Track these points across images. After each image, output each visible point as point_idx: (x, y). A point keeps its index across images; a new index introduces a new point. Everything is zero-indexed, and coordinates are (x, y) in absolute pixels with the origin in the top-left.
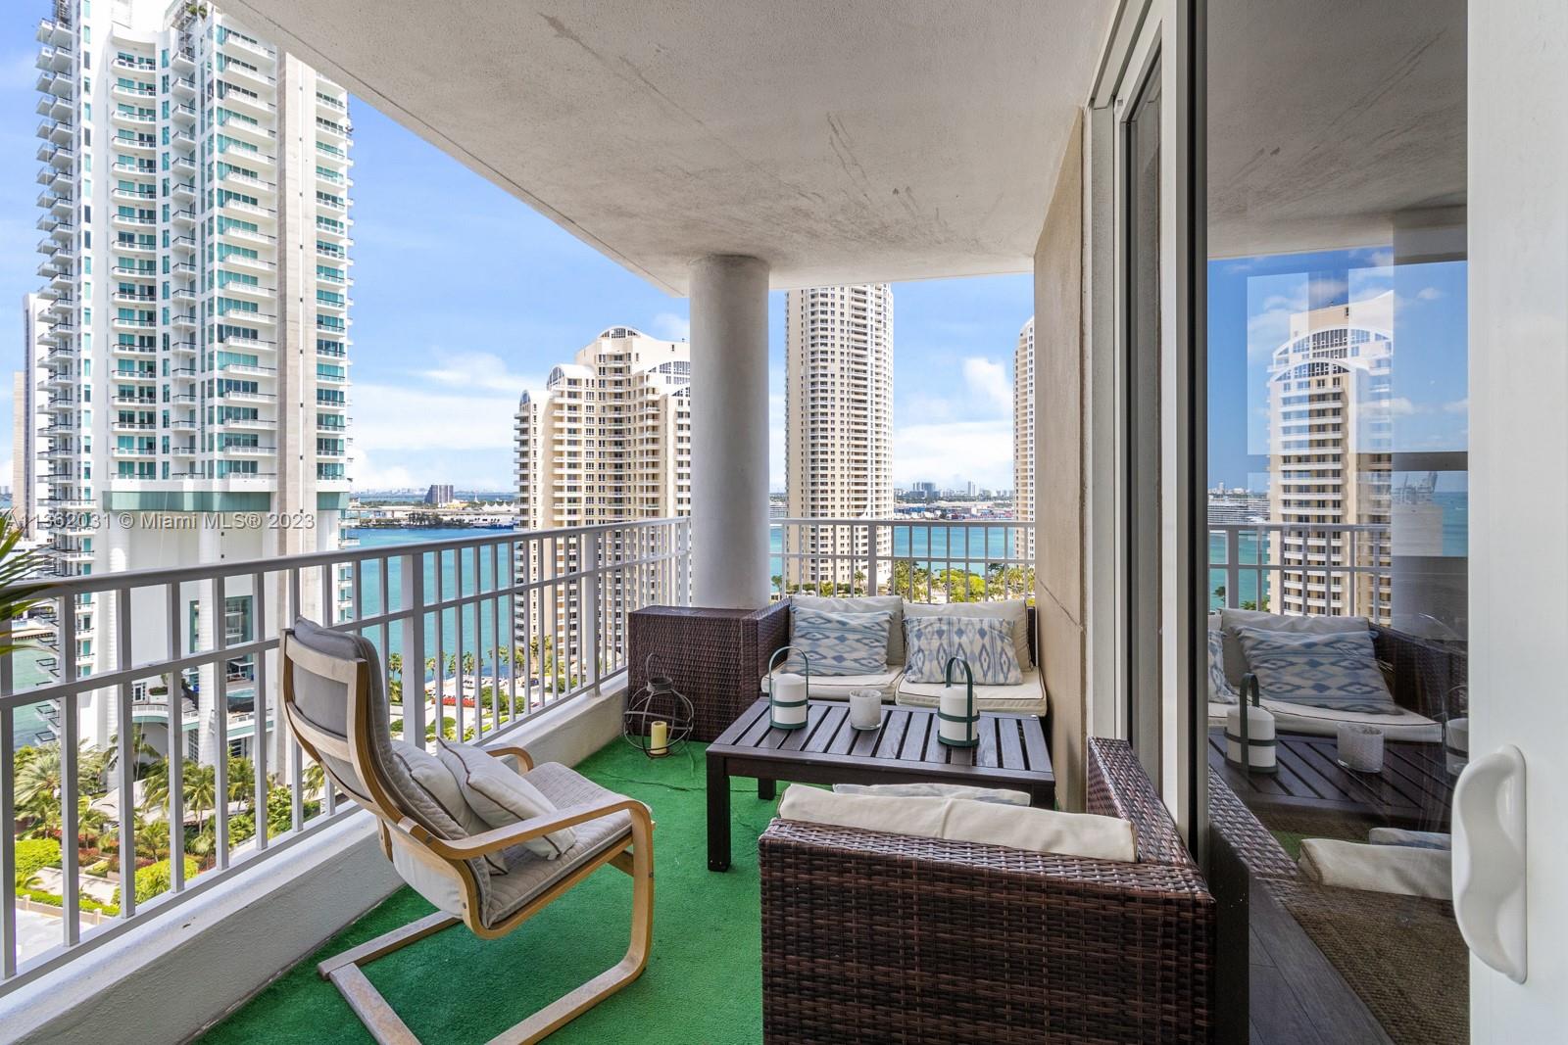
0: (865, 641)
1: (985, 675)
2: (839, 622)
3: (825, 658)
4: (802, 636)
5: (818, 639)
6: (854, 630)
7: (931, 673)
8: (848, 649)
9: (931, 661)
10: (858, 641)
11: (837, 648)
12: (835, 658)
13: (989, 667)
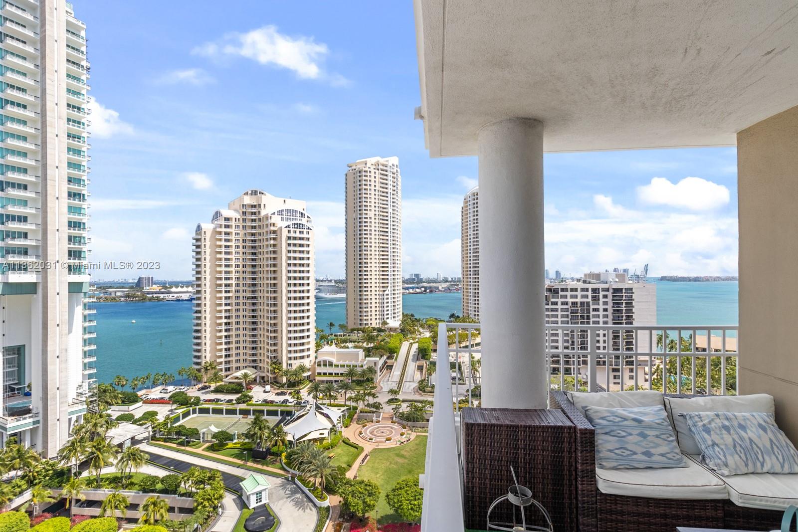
0: (663, 437)
1: (782, 467)
2: (635, 420)
3: (635, 453)
4: (606, 433)
5: (624, 437)
6: (650, 427)
7: (737, 466)
8: (652, 445)
9: (732, 455)
10: (657, 436)
11: (643, 444)
12: (644, 453)
13: (784, 459)
